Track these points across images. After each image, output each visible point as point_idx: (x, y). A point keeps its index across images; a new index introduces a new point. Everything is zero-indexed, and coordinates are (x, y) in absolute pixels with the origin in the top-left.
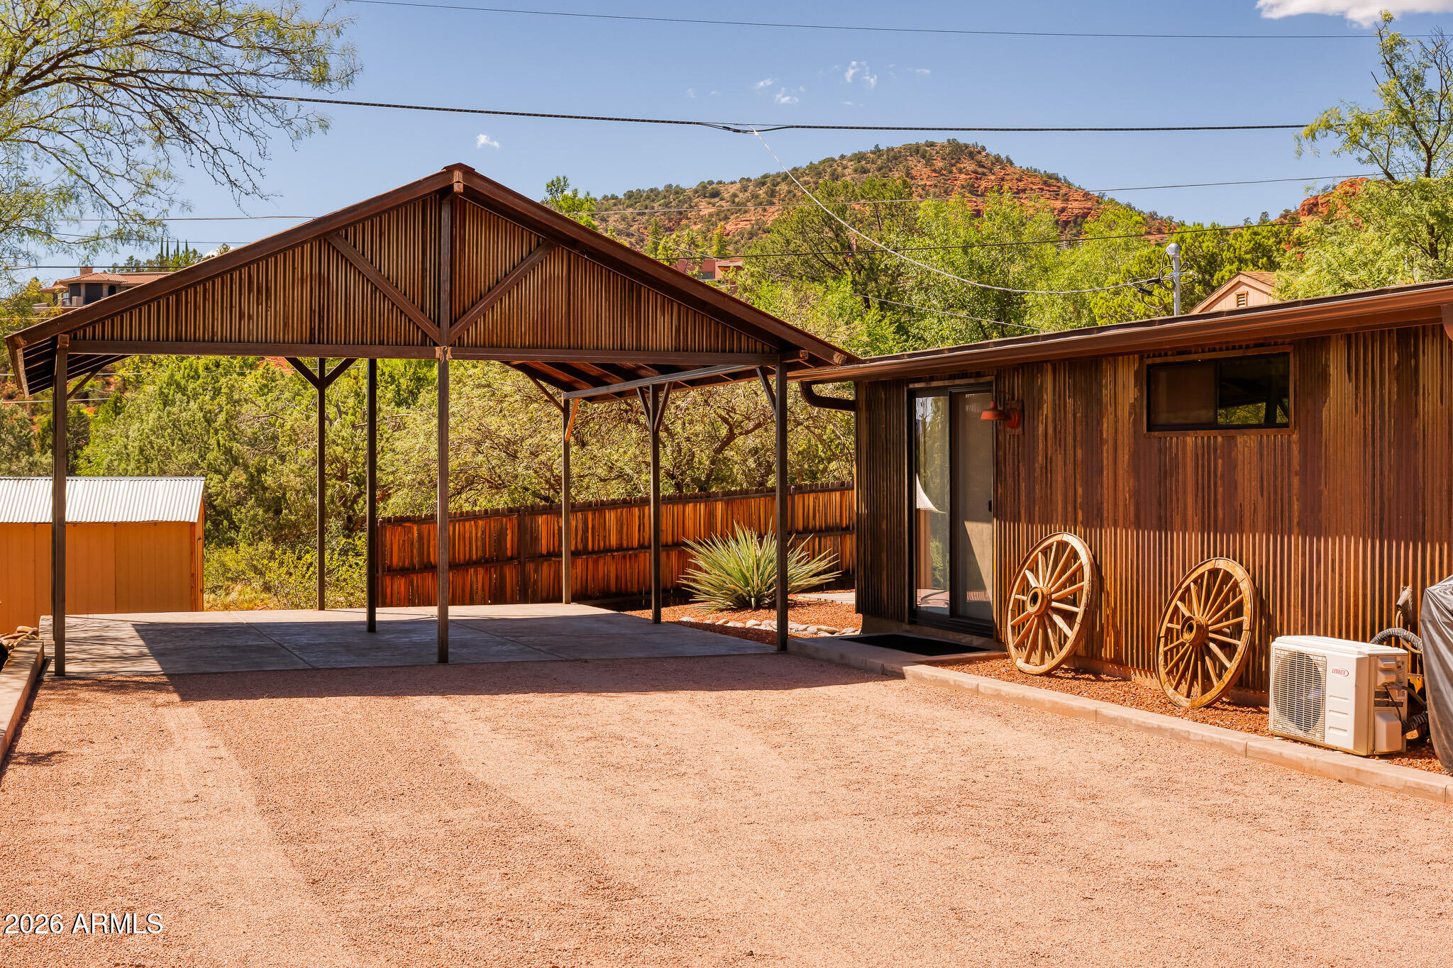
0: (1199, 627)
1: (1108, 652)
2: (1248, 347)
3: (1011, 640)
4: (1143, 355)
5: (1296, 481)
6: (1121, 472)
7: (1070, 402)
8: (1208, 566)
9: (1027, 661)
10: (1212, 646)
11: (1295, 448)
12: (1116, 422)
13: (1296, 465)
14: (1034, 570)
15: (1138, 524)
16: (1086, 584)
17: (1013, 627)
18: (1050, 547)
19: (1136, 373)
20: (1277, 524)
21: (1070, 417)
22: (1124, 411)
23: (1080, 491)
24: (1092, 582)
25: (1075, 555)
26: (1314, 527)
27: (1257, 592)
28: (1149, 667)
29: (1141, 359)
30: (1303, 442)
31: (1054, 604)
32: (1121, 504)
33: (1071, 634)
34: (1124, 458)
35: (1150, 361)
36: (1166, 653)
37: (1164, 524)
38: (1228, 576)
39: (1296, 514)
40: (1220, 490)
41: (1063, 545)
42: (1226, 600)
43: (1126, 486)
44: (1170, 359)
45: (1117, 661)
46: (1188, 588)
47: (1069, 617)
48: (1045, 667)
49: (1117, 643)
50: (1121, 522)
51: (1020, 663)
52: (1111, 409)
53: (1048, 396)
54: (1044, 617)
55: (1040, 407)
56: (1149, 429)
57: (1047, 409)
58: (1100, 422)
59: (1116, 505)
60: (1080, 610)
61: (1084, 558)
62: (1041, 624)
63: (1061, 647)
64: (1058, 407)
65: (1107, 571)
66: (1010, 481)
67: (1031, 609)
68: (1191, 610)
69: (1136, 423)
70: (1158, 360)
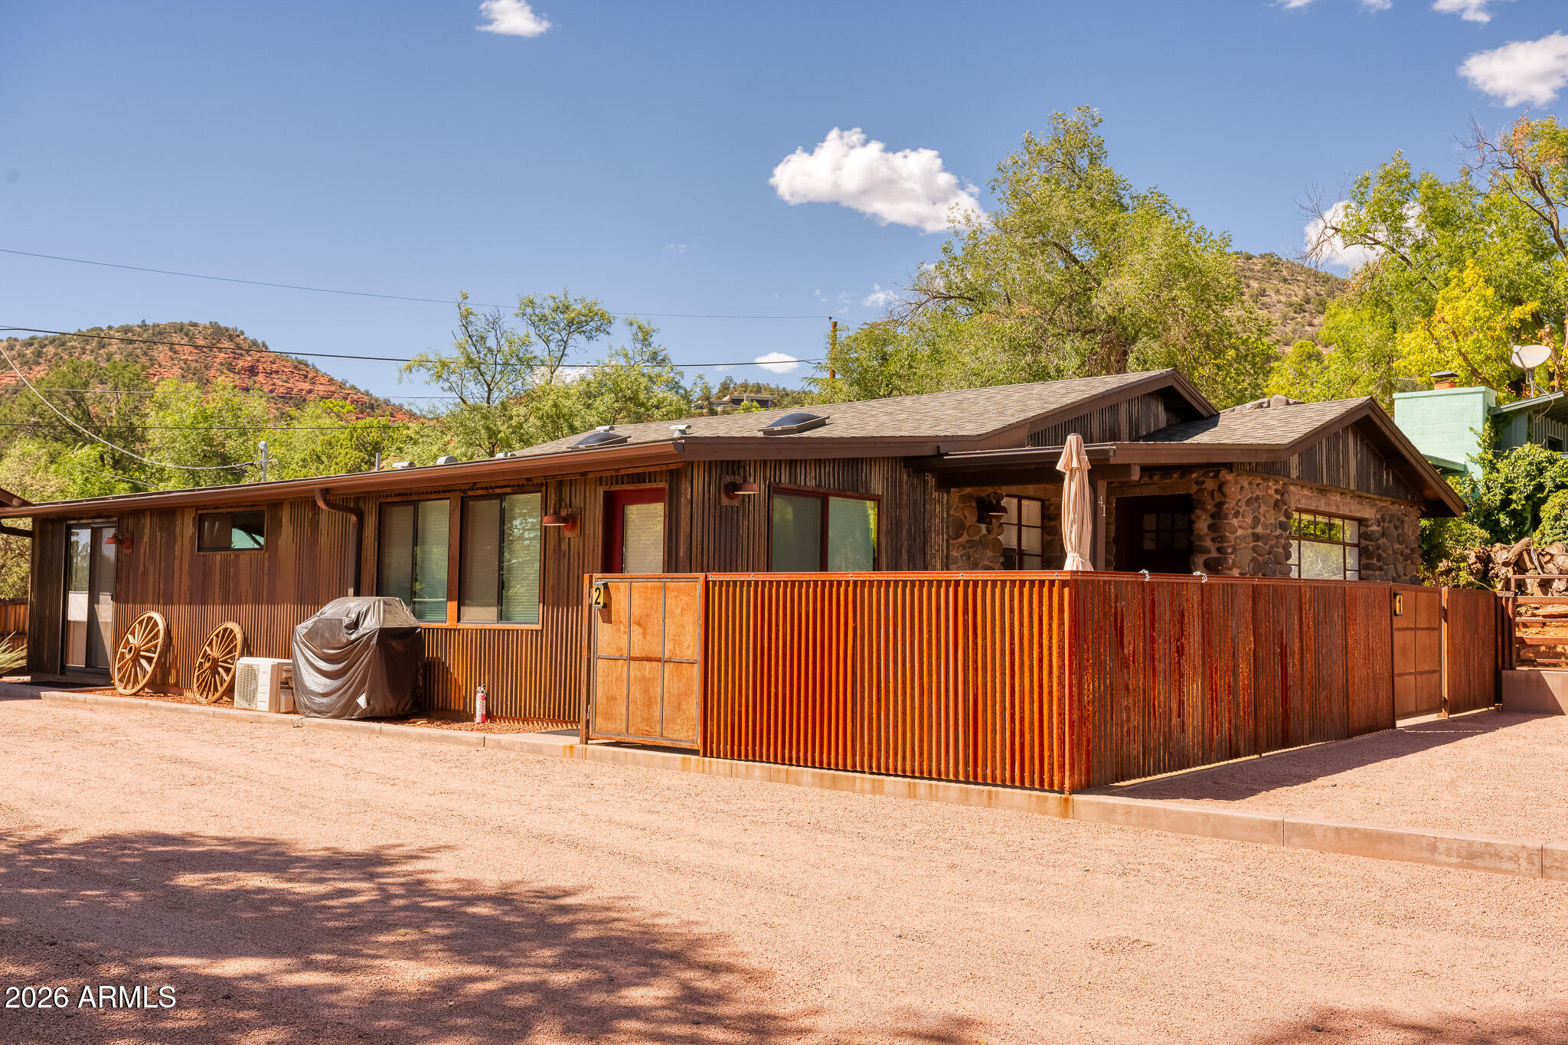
0: (214, 659)
1: (172, 680)
2: (247, 506)
3: (116, 676)
4: (197, 508)
5: (266, 579)
6: (183, 575)
7: (159, 534)
8: (223, 627)
9: (125, 688)
10: (220, 669)
11: (266, 561)
12: (182, 545)
13: (266, 571)
14: (133, 633)
15: (191, 603)
16: (160, 641)
17: (119, 669)
18: (143, 620)
19: (194, 519)
20: (257, 600)
21: (158, 543)
22: (187, 540)
23: (162, 587)
24: (164, 639)
25: (156, 624)
26: (272, 601)
27: (245, 639)
28: (190, 688)
29: (197, 510)
30: (269, 557)
31: (142, 653)
32: (183, 594)
33: (149, 669)
34: (186, 567)
35: (200, 512)
36: (198, 676)
37: (204, 602)
38: (232, 631)
39: (265, 596)
40: (231, 584)
41: (150, 619)
42: (228, 646)
43: (185, 583)
44: (210, 511)
45: (176, 685)
46: (212, 639)
47: (149, 660)
48: (135, 690)
49: (177, 675)
50: (182, 600)
51: (120, 689)
52: (180, 539)
53: (147, 531)
54: (135, 660)
55: (142, 537)
56: (198, 551)
57: (146, 539)
58: (174, 546)
59: (180, 594)
60: (156, 656)
61: (161, 626)
62: (134, 666)
63: (144, 677)
64: (152, 537)
65: (174, 633)
66: (124, 582)
67: (128, 657)
68: (211, 649)
69: (193, 547)
70: (205, 511)
